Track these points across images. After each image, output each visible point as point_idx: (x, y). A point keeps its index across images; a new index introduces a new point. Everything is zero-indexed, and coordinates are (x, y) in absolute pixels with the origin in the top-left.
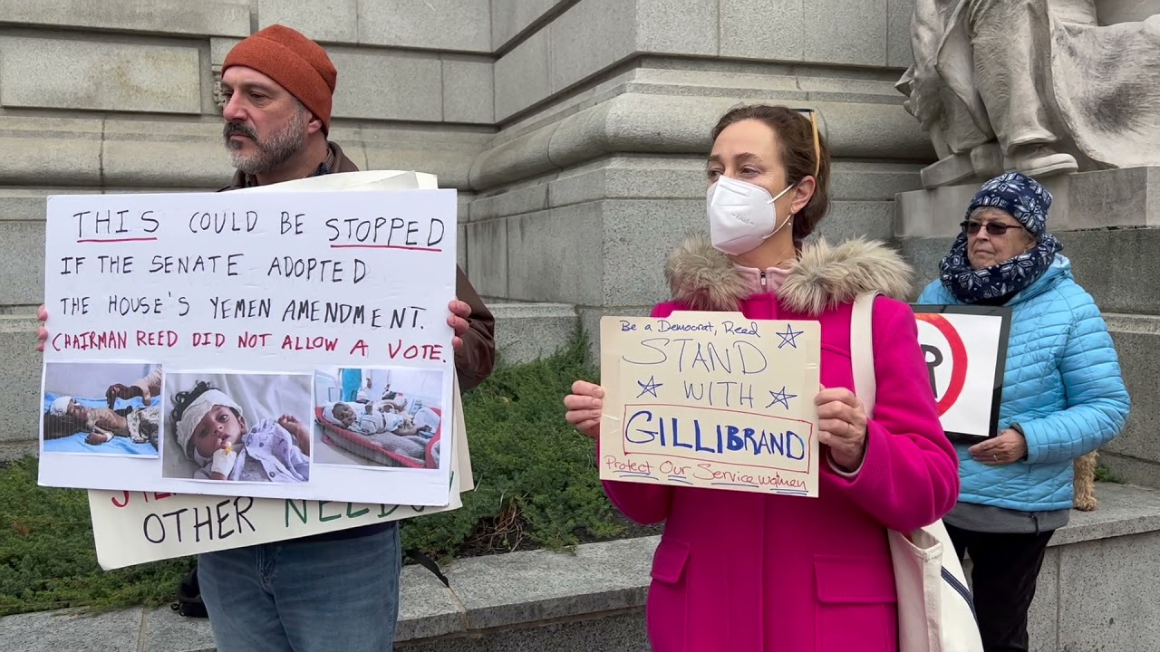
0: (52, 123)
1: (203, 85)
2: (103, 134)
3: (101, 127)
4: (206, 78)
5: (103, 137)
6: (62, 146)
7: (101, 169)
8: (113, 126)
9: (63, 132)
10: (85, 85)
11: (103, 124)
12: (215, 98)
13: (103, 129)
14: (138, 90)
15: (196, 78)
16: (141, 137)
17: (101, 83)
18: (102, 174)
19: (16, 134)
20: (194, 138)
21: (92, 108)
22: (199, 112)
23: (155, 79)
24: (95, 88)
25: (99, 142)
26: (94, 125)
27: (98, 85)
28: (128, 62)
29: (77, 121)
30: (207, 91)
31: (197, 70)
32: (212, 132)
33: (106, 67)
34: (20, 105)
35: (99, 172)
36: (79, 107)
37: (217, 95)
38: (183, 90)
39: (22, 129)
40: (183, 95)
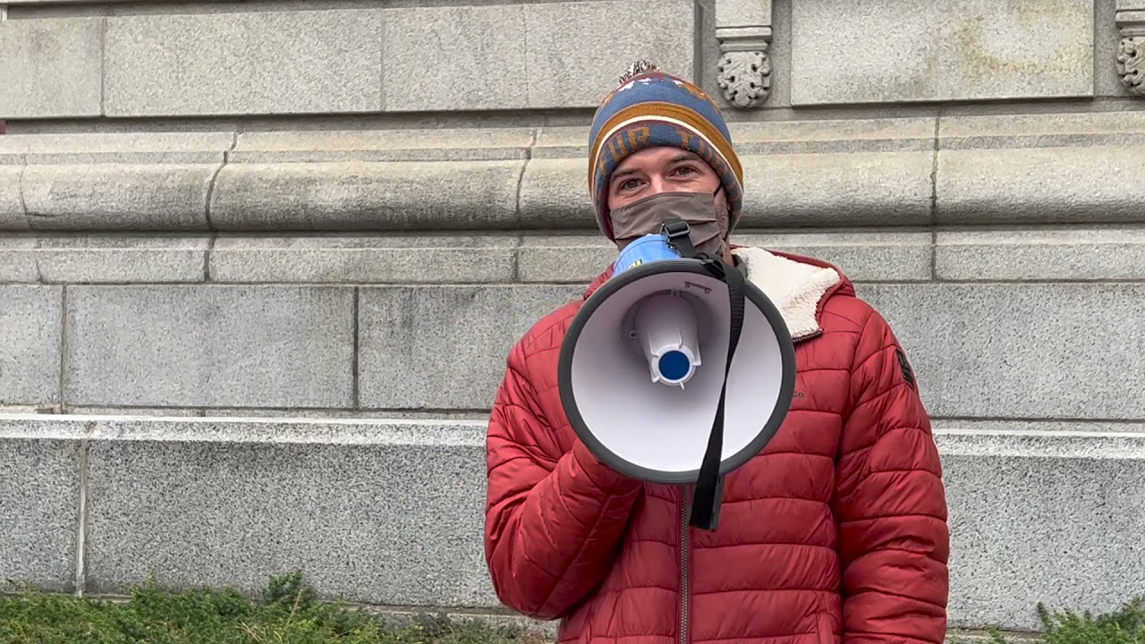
0: (862, 127)
1: (1098, 47)
2: (937, 140)
3: (934, 129)
4: (1105, 36)
5: (936, 147)
6: (877, 163)
7: (934, 198)
8: (953, 126)
9: (878, 141)
10: (912, 64)
11: (938, 124)
12: (1120, 67)
13: (937, 132)
14: (993, 64)
15: (1086, 37)
16: (996, 143)
17: (935, 59)
18: (934, 206)
19: (812, 147)
20: (1082, 140)
21: (921, 99)
22: (1090, 93)
23: (1020, 44)
24: (926, 67)
25: (932, 153)
26: (923, 127)
27: (931, 62)
28: (979, 19)
29: (898, 121)
30: (1106, 55)
31: (1090, 22)
32: (1113, 127)
33: (946, 31)
34: (815, 102)
35: (930, 203)
36: (902, 99)
37: (1122, 63)
38: (1065, 58)
39: (818, 139)
40: (1064, 66)
